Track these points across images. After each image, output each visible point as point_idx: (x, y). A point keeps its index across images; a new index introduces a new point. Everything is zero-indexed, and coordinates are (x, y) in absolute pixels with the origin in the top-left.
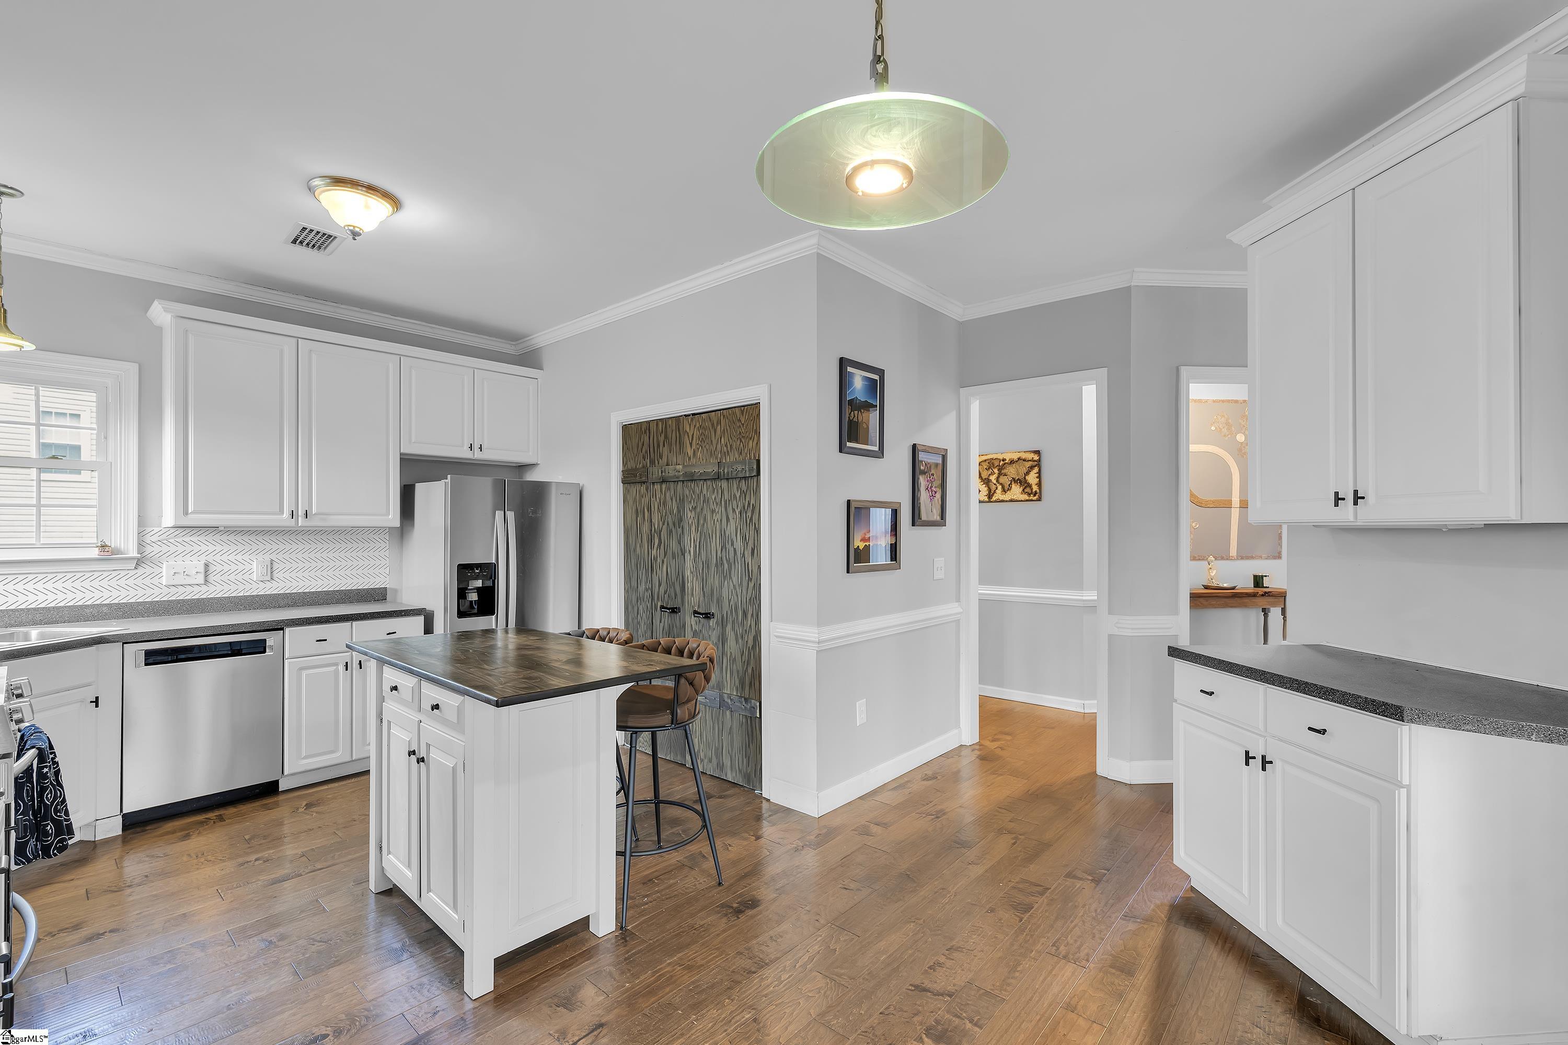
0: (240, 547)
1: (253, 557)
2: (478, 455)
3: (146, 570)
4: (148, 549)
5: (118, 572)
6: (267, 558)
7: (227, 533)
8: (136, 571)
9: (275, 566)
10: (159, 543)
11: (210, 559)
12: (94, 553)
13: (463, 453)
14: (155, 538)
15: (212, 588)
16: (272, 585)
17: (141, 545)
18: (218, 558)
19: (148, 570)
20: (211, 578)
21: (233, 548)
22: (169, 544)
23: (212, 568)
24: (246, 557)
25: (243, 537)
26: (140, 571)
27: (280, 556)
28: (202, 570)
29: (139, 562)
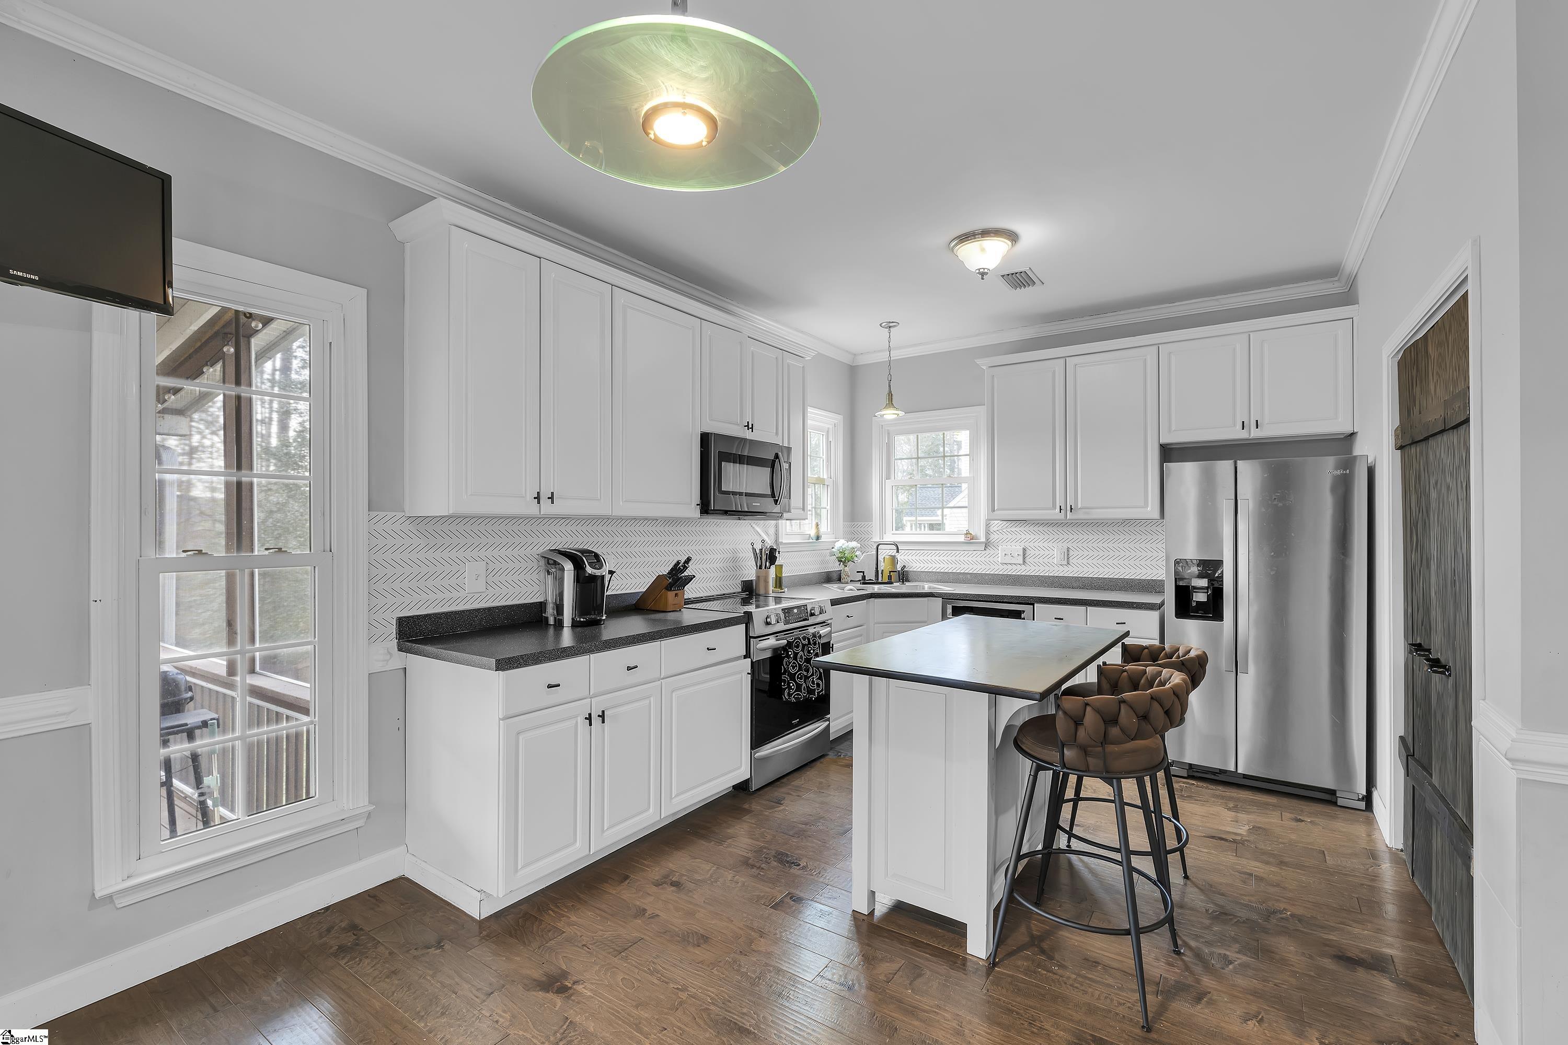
0: (1047, 537)
1: (1055, 545)
2: (1255, 434)
3: (989, 551)
4: (992, 537)
5: (976, 552)
6: (1065, 545)
7: (1033, 526)
8: (985, 552)
9: (1071, 553)
10: (998, 532)
11: (1027, 545)
12: (962, 538)
13: (1236, 434)
14: (995, 529)
15: (1028, 568)
16: (1068, 569)
17: (988, 533)
18: (1031, 544)
19: (992, 552)
20: (1027, 560)
21: (1042, 537)
22: (1003, 533)
23: (1028, 552)
24: (1050, 544)
25: (1049, 529)
26: (988, 551)
27: (1075, 545)
28: (1021, 553)
29: (987, 545)
